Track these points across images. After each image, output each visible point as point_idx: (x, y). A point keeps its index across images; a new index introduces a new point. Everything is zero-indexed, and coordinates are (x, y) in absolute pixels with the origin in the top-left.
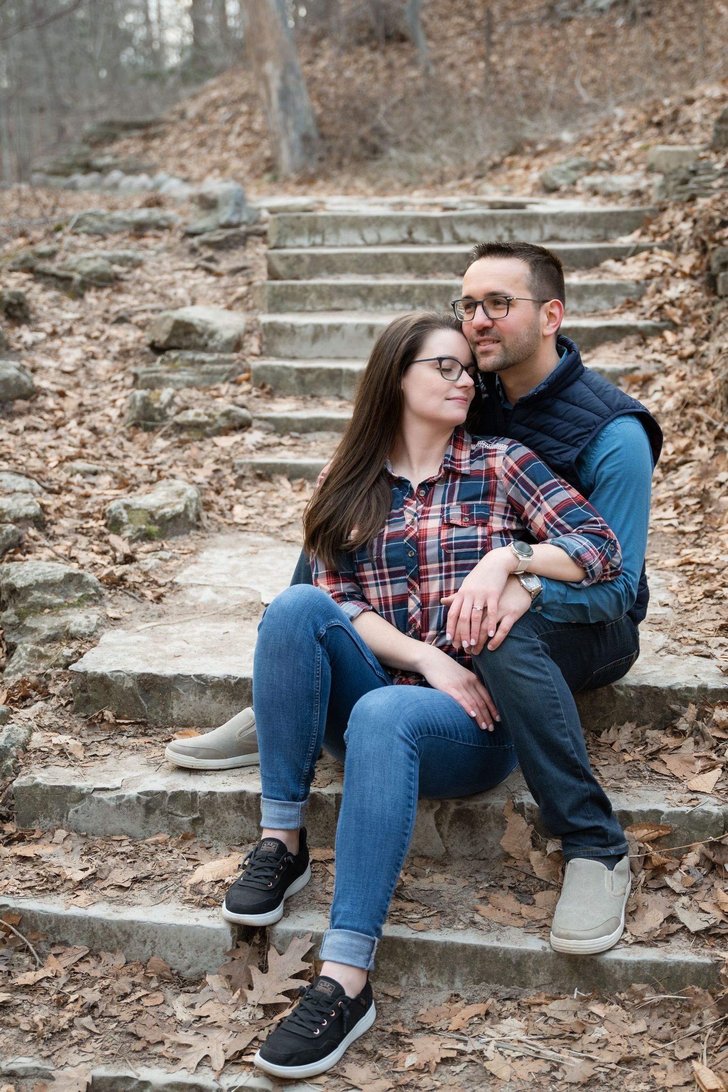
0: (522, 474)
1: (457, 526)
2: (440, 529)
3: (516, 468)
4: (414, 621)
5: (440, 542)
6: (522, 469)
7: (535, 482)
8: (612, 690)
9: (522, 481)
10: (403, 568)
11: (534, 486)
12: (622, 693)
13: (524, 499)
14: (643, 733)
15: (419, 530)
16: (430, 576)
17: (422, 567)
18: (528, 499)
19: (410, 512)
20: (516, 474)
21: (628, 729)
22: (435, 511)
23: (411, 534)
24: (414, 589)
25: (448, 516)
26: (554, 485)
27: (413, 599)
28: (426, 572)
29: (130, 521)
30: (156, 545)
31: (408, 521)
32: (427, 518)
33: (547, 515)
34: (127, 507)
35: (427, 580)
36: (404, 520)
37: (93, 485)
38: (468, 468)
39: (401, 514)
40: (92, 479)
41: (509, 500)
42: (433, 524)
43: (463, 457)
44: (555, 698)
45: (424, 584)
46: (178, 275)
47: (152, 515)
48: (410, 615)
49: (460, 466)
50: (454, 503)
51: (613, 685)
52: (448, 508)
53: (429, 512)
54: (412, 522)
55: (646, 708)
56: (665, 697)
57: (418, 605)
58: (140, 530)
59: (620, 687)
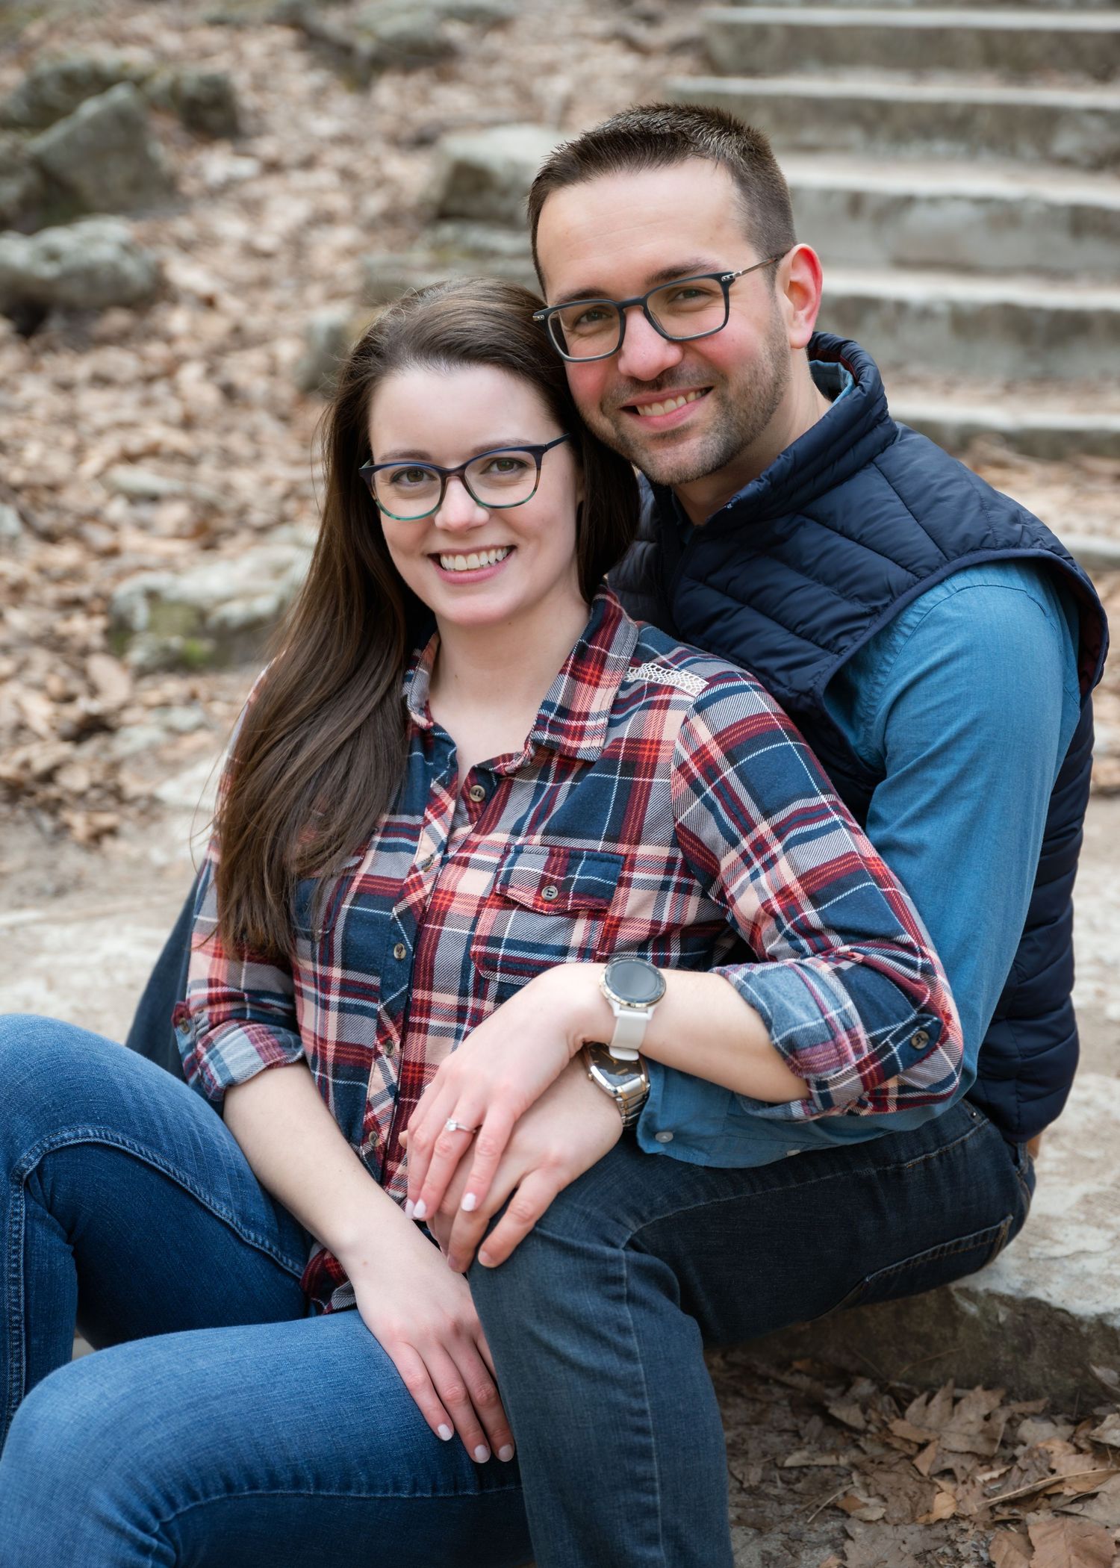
0: (728, 772)
1: (523, 908)
2: (483, 902)
3: (716, 752)
4: (375, 1125)
5: (471, 940)
6: (732, 757)
7: (757, 800)
8: (948, 1299)
9: (724, 790)
10: (374, 981)
11: (754, 812)
12: (972, 1309)
13: (722, 843)
14: (1012, 1422)
15: (436, 891)
16: (433, 1022)
17: (419, 994)
18: (734, 842)
19: (434, 835)
20: (711, 770)
21: (979, 1403)
22: (492, 847)
23: (414, 897)
24: (387, 1042)
25: (509, 873)
26: (821, 812)
27: (384, 1068)
28: (426, 1009)
29: (152, 626)
30: (200, 684)
31: (420, 858)
32: (465, 863)
33: (784, 893)
34: (152, 596)
35: (424, 1029)
36: (413, 850)
37: (143, 526)
38: (598, 743)
39: (413, 833)
40: (145, 512)
41: (682, 837)
42: (474, 883)
43: (594, 709)
44: (642, 1431)
45: (415, 1039)
46: (570, 49)
47: (202, 615)
48: (370, 1107)
49: (580, 734)
50: (537, 839)
51: (953, 1286)
52: (519, 851)
53: (475, 848)
54: (427, 865)
55: (1036, 1356)
56: (1087, 1340)
57: (392, 1089)
58: (166, 650)
59: (971, 1295)
